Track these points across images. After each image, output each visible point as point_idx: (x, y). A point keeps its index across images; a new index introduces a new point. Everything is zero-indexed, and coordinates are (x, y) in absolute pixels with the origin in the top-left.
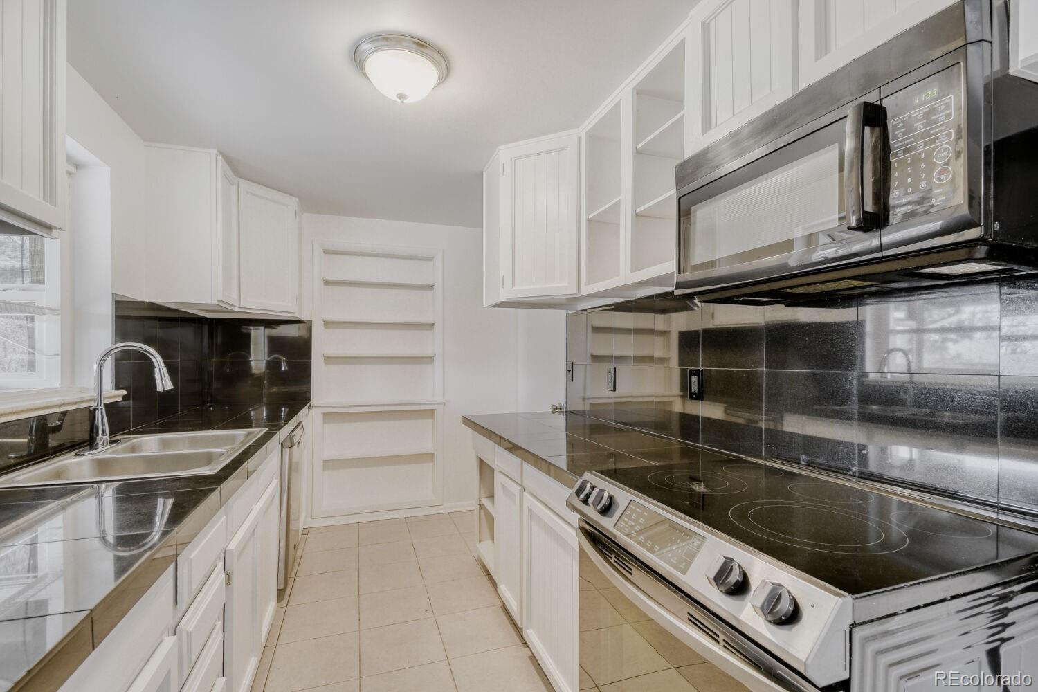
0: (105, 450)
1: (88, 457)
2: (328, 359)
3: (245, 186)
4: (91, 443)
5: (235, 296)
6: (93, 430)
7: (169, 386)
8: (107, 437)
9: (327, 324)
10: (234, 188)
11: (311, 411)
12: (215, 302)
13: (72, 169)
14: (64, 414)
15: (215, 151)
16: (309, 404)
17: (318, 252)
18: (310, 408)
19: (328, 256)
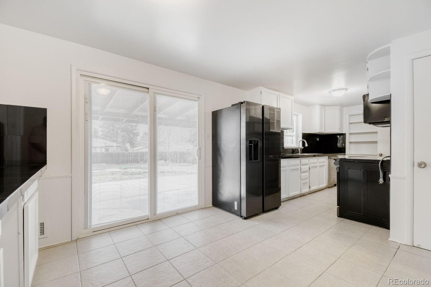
0: (299, 154)
2: (350, 143)
3: (327, 108)
5: (323, 130)
6: (298, 152)
7: (307, 146)
8: (300, 152)
9: (350, 134)
10: (324, 109)
12: (318, 132)
14: (296, 149)
15: (318, 105)
16: (344, 154)
17: (348, 116)
18: (345, 154)
19: (351, 117)
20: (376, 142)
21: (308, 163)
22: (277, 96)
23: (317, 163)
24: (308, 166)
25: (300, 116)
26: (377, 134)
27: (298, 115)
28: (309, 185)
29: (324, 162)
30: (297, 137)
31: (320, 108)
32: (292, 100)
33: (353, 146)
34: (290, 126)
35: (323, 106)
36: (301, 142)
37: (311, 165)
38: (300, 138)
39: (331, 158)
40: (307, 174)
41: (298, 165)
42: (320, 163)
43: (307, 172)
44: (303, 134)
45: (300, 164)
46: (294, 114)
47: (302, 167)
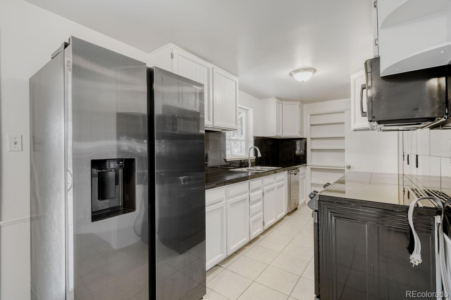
0: (250, 168)
1: (247, 168)
2: (312, 150)
3: (284, 103)
4: (248, 167)
5: (281, 133)
6: (248, 165)
7: (260, 156)
8: (250, 166)
9: (312, 139)
10: (281, 105)
11: (307, 167)
12: (274, 136)
13: (246, 111)
14: (244, 160)
15: (274, 98)
16: (305, 164)
17: (309, 116)
18: (306, 166)
19: (312, 116)
20: (343, 150)
21: (261, 187)
22: (208, 69)
23: (274, 182)
24: (260, 192)
25: (251, 112)
26: (343, 140)
27: (248, 110)
28: (263, 221)
29: (283, 180)
30: (247, 141)
31: (277, 102)
32: (236, 82)
33: (314, 153)
34: (233, 126)
35: (281, 99)
36: (252, 151)
37: (266, 188)
38: (252, 144)
39: (292, 173)
40: (260, 203)
41: (245, 192)
42: (277, 182)
43: (260, 200)
44: (254, 137)
45: (248, 189)
46: (239, 108)
47: (252, 194)
